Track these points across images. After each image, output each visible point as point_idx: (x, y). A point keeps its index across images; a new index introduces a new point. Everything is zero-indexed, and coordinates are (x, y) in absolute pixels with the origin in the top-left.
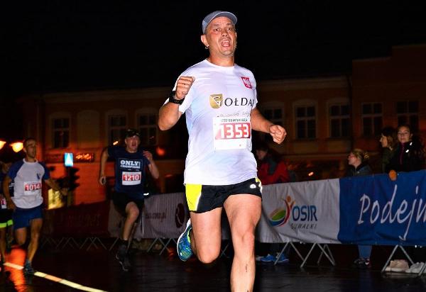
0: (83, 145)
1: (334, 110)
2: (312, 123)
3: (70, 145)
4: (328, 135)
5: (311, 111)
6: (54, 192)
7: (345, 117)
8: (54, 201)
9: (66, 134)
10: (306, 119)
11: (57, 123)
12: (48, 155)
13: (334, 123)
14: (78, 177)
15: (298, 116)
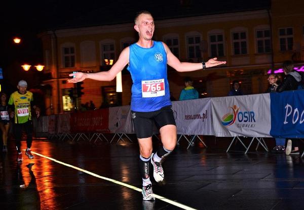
0: (84, 65)
1: (259, 34)
2: (244, 44)
3: (76, 65)
4: (256, 51)
5: (243, 35)
6: (66, 98)
7: (267, 38)
8: (67, 104)
9: (73, 58)
10: (240, 41)
11: (66, 51)
12: (61, 73)
13: (260, 43)
14: (83, 88)
15: (234, 39)
